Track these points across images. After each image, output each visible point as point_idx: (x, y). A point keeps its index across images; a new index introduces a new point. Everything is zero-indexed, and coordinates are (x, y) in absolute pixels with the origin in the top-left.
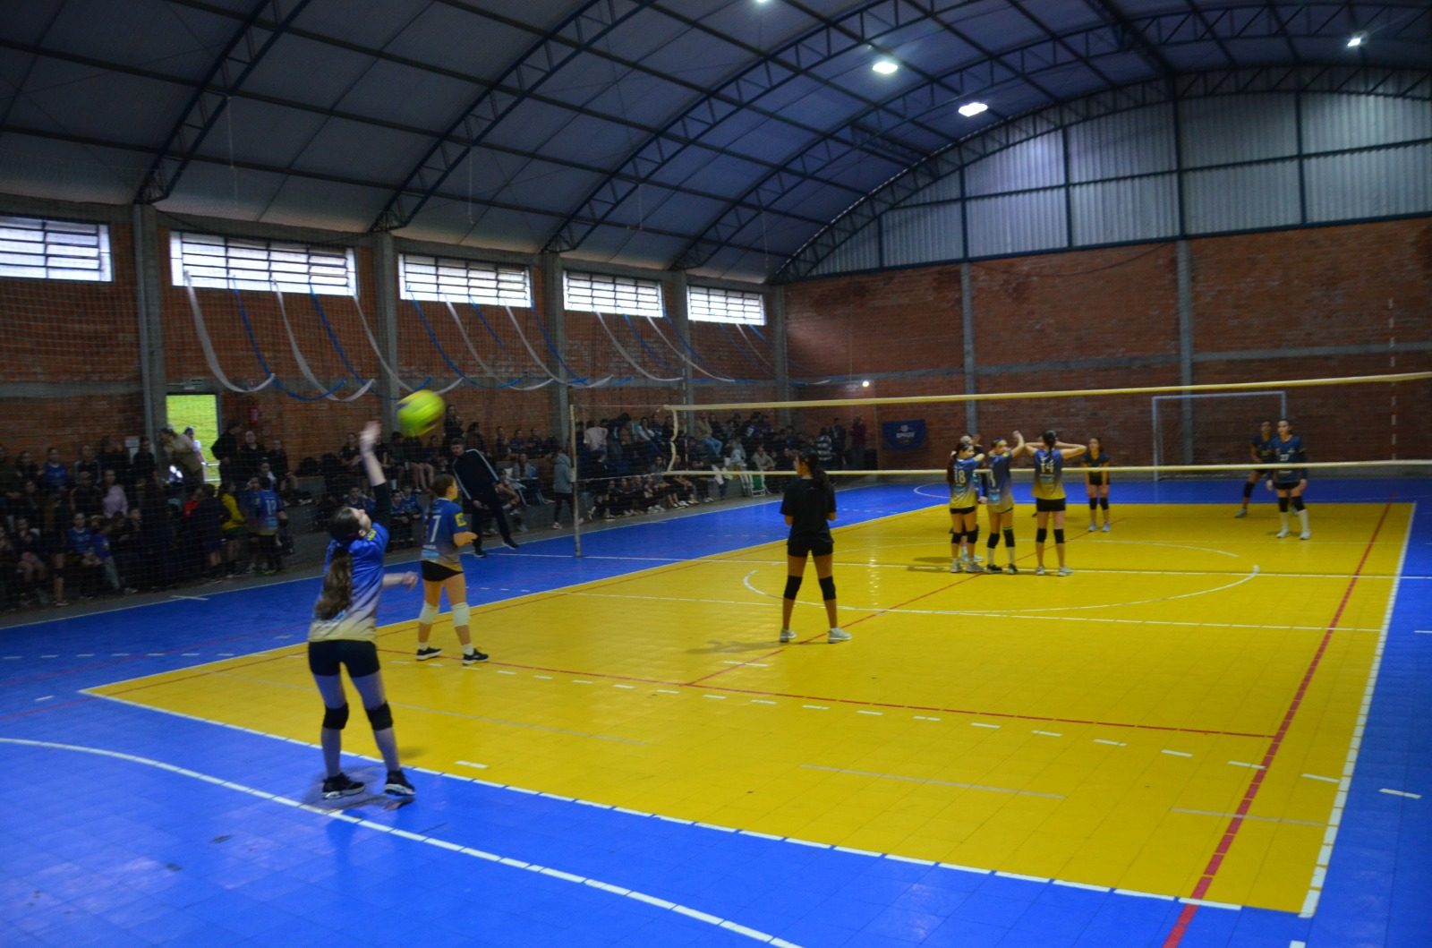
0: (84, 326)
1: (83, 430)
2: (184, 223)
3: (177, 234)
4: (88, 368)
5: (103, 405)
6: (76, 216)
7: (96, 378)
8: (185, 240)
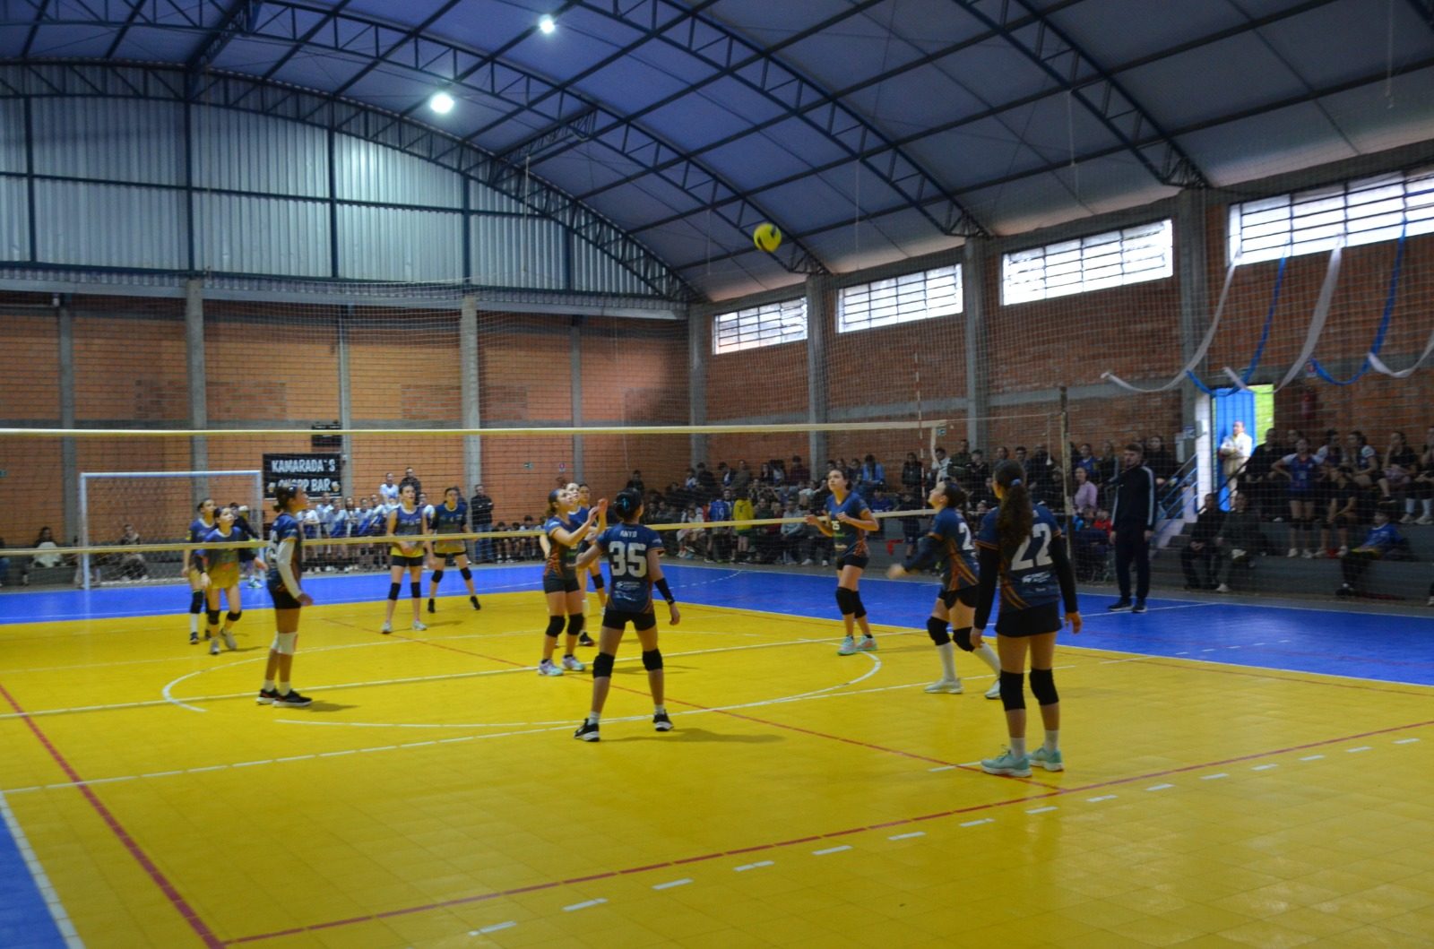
0: (1144, 325)
1: (1141, 427)
2: (1239, 194)
3: (1238, 206)
4: (1146, 366)
5: (1157, 402)
6: (1144, 219)
7: (1152, 375)
8: (1245, 212)
